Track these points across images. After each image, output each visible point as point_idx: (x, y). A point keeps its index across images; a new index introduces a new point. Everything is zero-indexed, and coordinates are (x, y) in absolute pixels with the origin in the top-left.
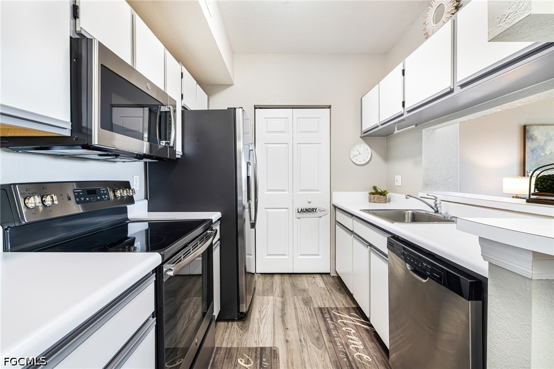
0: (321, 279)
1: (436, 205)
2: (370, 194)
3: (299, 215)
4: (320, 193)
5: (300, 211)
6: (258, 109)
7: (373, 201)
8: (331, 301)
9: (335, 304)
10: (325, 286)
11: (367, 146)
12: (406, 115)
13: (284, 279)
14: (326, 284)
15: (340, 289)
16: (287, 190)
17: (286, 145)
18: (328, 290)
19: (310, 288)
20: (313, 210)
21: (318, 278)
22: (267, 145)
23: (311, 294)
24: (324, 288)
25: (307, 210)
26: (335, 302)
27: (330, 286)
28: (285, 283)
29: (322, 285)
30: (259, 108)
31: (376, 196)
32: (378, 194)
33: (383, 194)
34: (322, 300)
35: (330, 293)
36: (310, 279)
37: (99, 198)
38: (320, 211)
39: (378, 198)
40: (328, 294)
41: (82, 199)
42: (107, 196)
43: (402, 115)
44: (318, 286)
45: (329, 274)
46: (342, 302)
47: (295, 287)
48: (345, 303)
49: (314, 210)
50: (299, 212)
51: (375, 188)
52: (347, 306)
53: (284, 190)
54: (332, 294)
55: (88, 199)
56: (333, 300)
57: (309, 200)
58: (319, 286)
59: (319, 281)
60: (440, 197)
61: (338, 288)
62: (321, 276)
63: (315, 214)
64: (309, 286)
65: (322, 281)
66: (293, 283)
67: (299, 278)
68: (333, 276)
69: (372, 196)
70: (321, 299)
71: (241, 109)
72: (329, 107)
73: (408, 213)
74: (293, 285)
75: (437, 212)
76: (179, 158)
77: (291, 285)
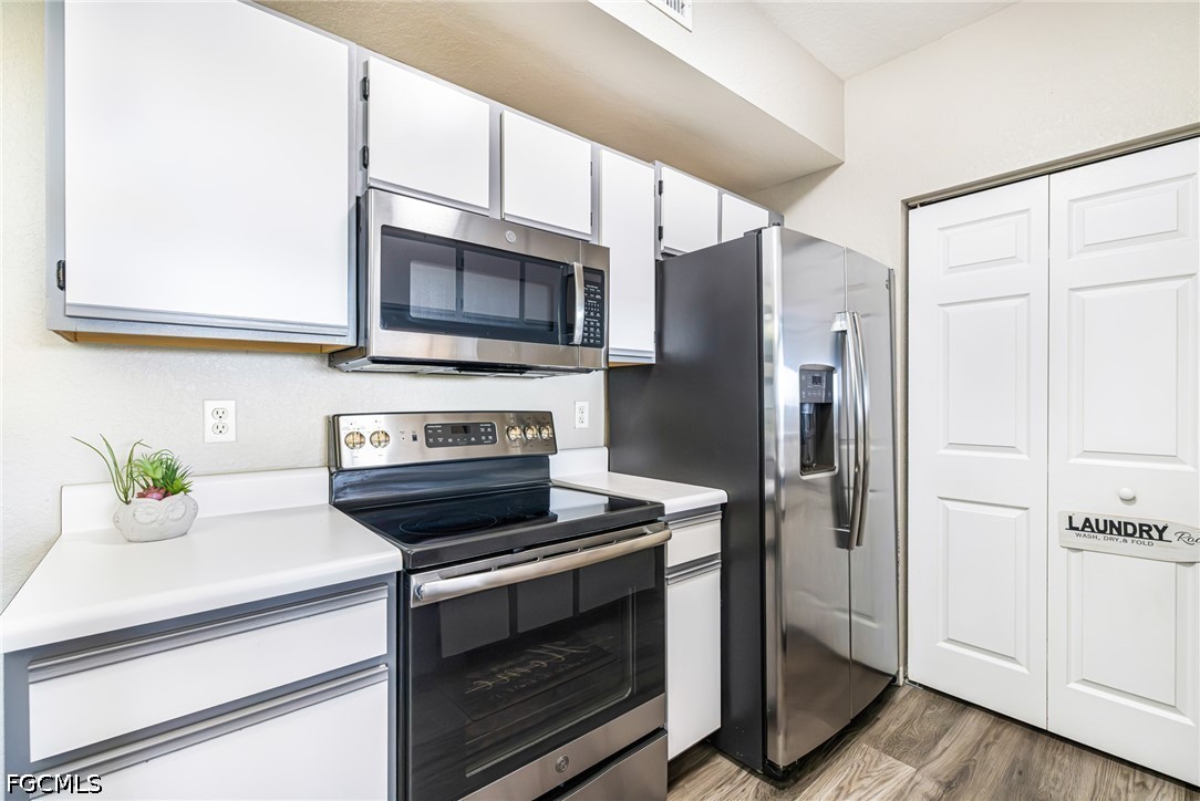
3: (1074, 540)
4: (1186, 468)
5: (1078, 523)
6: (919, 209)
13: (997, 737)
16: (1022, 447)
20: (1146, 532)
22: (946, 309)
25: (1116, 528)
28: (995, 746)
30: (922, 205)
37: (473, 439)
38: (1183, 538)
41: (441, 440)
42: (490, 437)
47: (1024, 782)
49: (1154, 534)
50: (1071, 528)
53: (1010, 449)
55: (450, 440)
57: (1127, 492)
63: (1156, 549)
66: (1025, 763)
67: (1065, 759)
74: (1020, 772)
76: (652, 365)
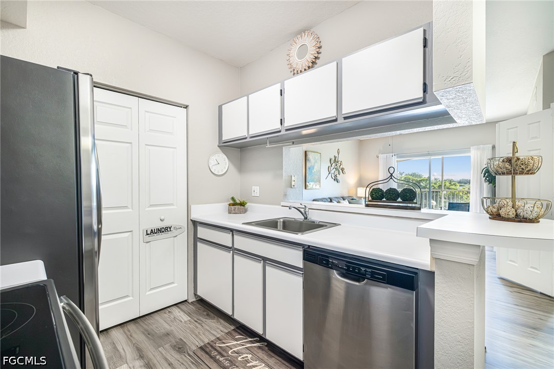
0: (179, 310)
1: (305, 212)
2: (230, 205)
3: (148, 238)
4: (175, 207)
5: (149, 232)
7: (233, 212)
8: (207, 333)
9: (214, 335)
10: (189, 318)
11: (225, 157)
12: (283, 132)
13: (129, 331)
14: (189, 314)
15: (208, 315)
16: (130, 206)
17: (128, 145)
18: (196, 321)
19: (172, 328)
20: (167, 229)
21: (176, 312)
23: (179, 335)
24: (189, 321)
25: (160, 231)
26: (212, 331)
27: (195, 315)
28: (134, 335)
29: (185, 318)
31: (236, 207)
32: (237, 205)
33: (242, 204)
34: (196, 335)
35: (199, 323)
36: (166, 315)
38: (176, 229)
39: (238, 208)
40: (199, 326)
43: (280, 131)
44: (181, 322)
45: (186, 301)
46: (218, 329)
47: (153, 335)
48: (222, 329)
49: (169, 229)
50: (147, 234)
51: (233, 199)
52: (227, 331)
53: (126, 207)
54: (203, 325)
56: (208, 331)
57: (162, 218)
58: (183, 321)
59: (178, 314)
60: (308, 206)
61: (205, 313)
62: (178, 307)
63: (169, 234)
64: (171, 326)
65: (182, 314)
66: (146, 330)
67: (150, 320)
68: (191, 302)
69: (233, 207)
70: (194, 336)
71: (89, 76)
72: (186, 107)
73: (280, 221)
74: (149, 334)
75: (306, 218)
77: (144, 333)
